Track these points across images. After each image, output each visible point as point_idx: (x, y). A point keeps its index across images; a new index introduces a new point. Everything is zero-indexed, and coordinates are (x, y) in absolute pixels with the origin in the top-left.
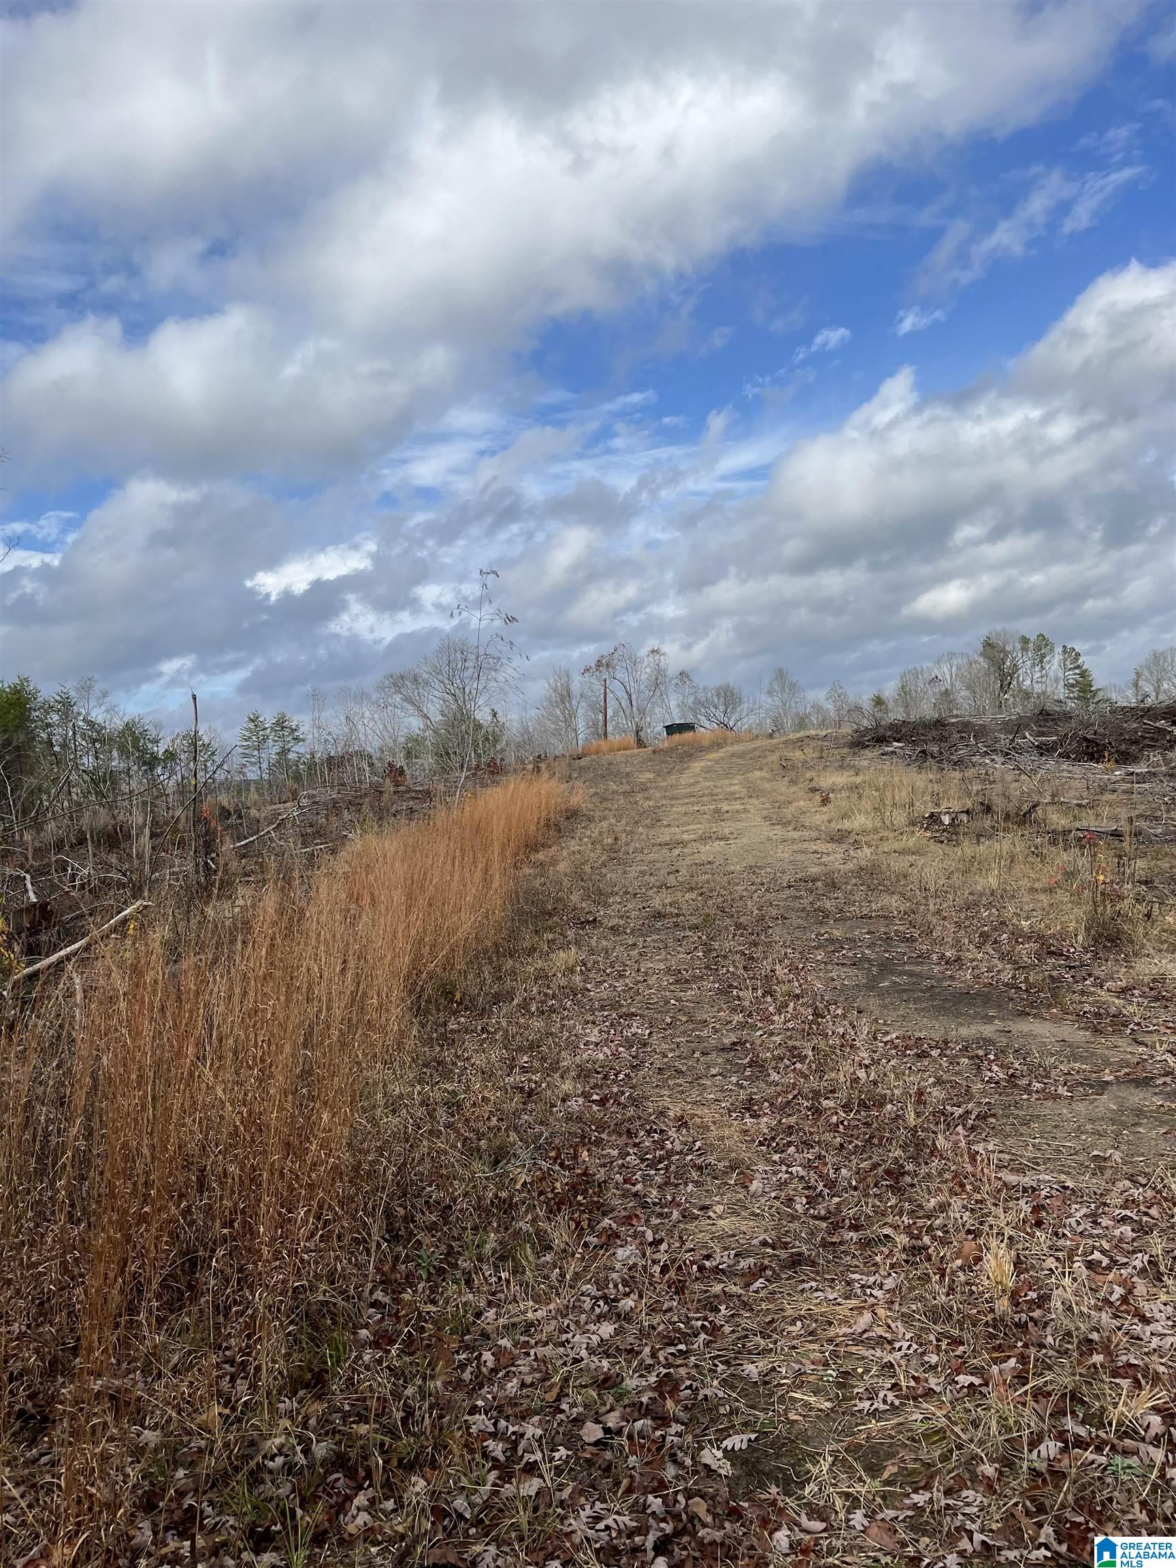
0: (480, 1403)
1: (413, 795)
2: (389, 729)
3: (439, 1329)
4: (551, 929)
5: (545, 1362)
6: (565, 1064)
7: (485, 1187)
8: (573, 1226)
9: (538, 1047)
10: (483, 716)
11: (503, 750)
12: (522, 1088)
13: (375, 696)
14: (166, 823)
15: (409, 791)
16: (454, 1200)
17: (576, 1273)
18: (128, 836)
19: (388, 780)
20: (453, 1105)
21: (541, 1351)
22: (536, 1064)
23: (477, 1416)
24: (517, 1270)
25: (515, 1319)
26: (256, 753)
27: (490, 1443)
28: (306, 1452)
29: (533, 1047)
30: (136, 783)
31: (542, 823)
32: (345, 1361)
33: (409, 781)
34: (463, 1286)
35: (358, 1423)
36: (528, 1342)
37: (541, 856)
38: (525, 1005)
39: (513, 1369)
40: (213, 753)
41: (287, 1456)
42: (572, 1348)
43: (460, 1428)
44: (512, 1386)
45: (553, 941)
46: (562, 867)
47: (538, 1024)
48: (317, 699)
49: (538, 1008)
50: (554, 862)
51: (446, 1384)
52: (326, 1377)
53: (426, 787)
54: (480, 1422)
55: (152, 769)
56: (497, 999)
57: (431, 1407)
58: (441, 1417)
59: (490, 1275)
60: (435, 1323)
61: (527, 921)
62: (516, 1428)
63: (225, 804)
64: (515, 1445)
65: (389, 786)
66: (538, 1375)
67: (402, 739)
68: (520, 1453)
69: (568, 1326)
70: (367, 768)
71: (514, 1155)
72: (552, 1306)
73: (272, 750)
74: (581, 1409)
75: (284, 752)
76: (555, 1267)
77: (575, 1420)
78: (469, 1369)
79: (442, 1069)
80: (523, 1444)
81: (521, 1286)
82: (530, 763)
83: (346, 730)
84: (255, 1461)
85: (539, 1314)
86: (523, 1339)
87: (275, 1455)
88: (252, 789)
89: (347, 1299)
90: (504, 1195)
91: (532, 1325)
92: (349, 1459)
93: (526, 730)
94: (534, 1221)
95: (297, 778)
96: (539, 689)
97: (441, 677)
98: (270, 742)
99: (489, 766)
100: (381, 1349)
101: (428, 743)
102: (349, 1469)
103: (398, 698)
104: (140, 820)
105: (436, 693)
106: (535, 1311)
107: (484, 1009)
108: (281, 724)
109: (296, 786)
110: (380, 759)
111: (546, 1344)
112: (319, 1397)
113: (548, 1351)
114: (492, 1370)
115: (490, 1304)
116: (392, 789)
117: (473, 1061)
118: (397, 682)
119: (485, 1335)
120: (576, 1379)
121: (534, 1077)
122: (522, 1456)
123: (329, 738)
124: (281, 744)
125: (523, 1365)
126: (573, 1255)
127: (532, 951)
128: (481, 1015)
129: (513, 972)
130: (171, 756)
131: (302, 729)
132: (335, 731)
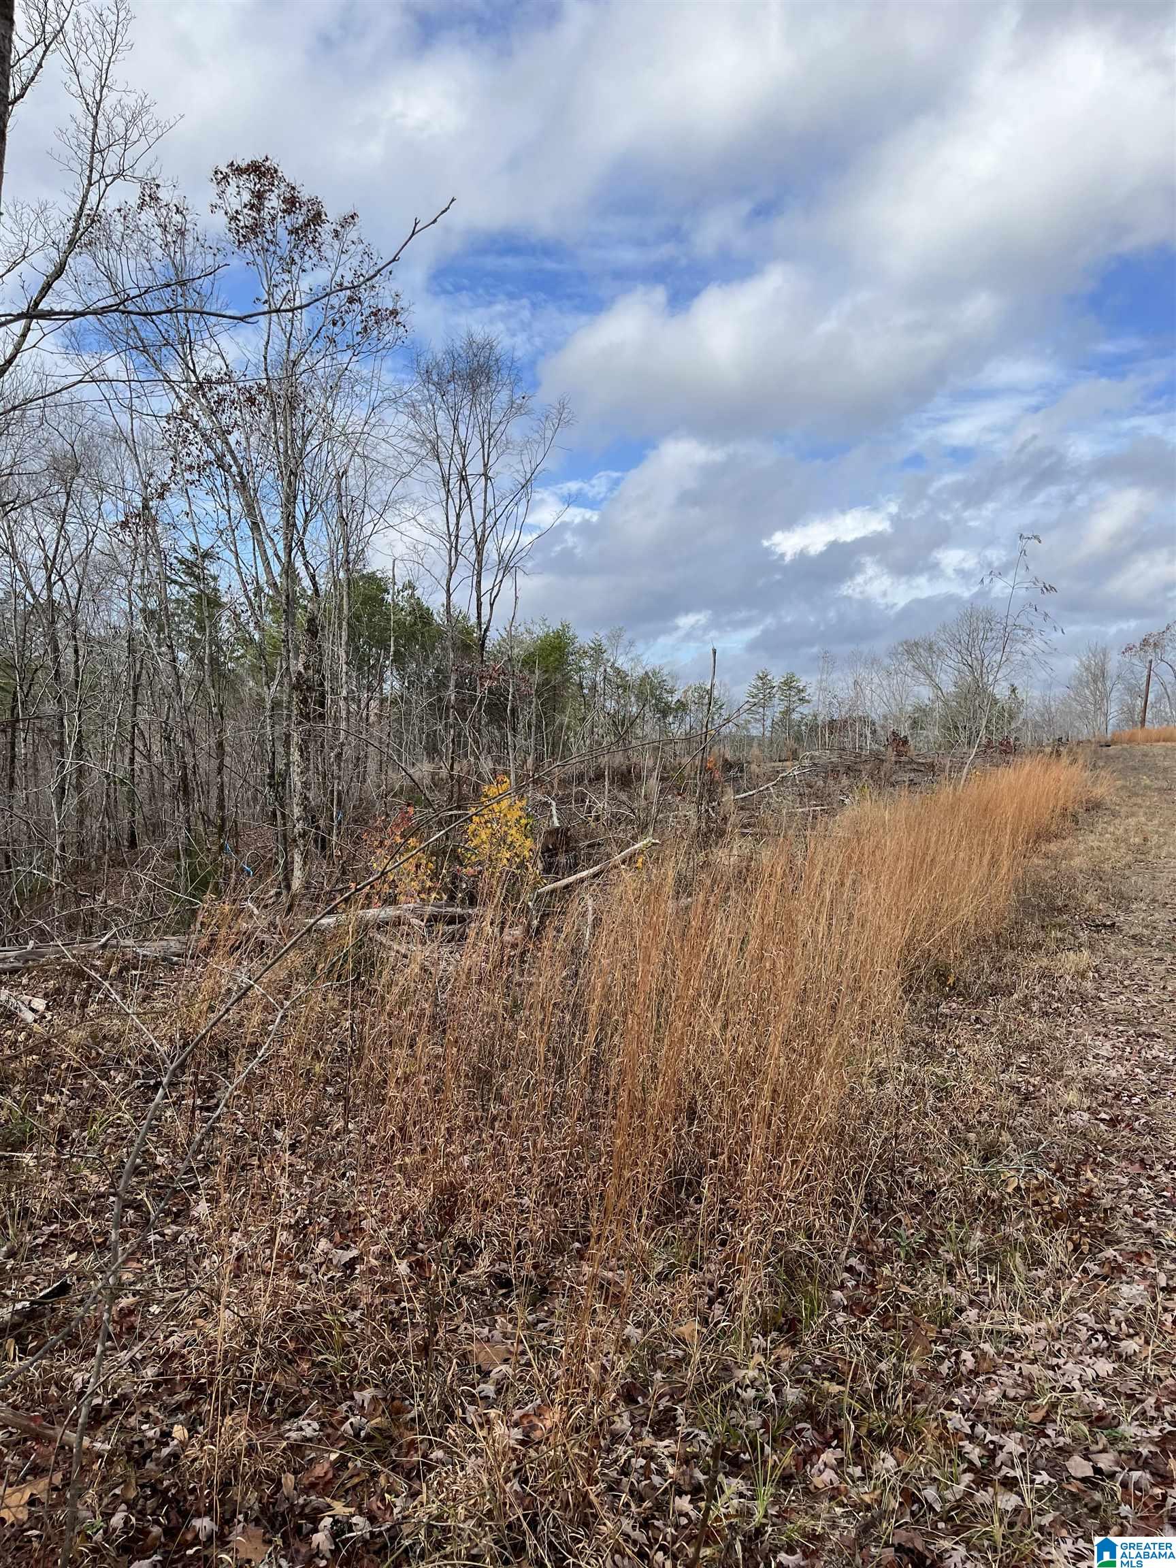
0: (957, 1401)
1: (915, 766)
2: (898, 697)
3: (915, 1313)
4: (1061, 927)
5: (1031, 1381)
6: (1069, 1073)
7: (973, 1183)
8: (1071, 1247)
9: (1039, 1049)
10: (1001, 691)
11: (1018, 729)
12: (1019, 1089)
13: (887, 661)
14: (673, 769)
15: (911, 762)
16: (939, 1187)
17: (1072, 1298)
18: (639, 778)
19: (890, 749)
20: (943, 1092)
21: (1027, 1368)
22: (1036, 1067)
23: (954, 1413)
24: (1006, 1276)
25: (1000, 1327)
26: (761, 710)
27: (968, 1446)
28: (777, 1392)
29: (1032, 1048)
30: (649, 729)
31: (1058, 811)
32: (818, 1317)
33: (913, 753)
34: (945, 1278)
35: (830, 1380)
36: (1012, 1355)
37: (1053, 847)
38: (1025, 1003)
39: (994, 1377)
40: (721, 707)
41: (758, 1390)
42: (1063, 1375)
43: (936, 1419)
44: (992, 1395)
45: (1062, 940)
46: (1077, 862)
47: (1039, 1025)
48: (827, 661)
49: (1041, 1008)
50: (1067, 855)
51: (922, 1371)
52: (799, 1326)
53: (929, 760)
54: (956, 1420)
55: (665, 717)
56: (994, 990)
57: (907, 1389)
58: (915, 1402)
59: (975, 1274)
60: (912, 1306)
61: (1034, 915)
62: (995, 1438)
63: (728, 756)
64: (992, 1455)
65: (891, 755)
66: (1023, 1392)
67: (910, 708)
68: (998, 1463)
69: (1059, 1350)
70: (869, 735)
71: (1007, 1157)
72: (1042, 1325)
73: (777, 708)
74: (1069, 1440)
75: (788, 711)
76: (1048, 1284)
77: (1060, 1449)
78: (947, 1363)
79: (932, 1053)
80: (1001, 1457)
81: (1008, 1295)
82: (1048, 745)
83: (852, 694)
84: (728, 1386)
85: (1027, 1329)
86: (1007, 1349)
87: (747, 1386)
88: (755, 745)
89: (823, 1257)
90: (995, 1195)
91: (1018, 1337)
92: (819, 1413)
93: (1048, 708)
94: (1027, 1230)
95: (799, 739)
96: (1070, 665)
97: (959, 647)
98: (776, 701)
99: (1001, 744)
100: (855, 1315)
101: (936, 714)
102: (818, 1423)
103: (909, 665)
104: (651, 763)
105: (951, 663)
106: (1023, 1324)
107: (979, 998)
108: (788, 684)
109: (796, 746)
110: (883, 727)
111: (1033, 1362)
112: (793, 1344)
113: (1035, 1370)
114: (971, 1371)
115: (971, 1303)
116: (893, 759)
117: (965, 1049)
118: (910, 649)
119: (965, 1334)
120: (1065, 1408)
121: (1032, 1080)
122: (1000, 1467)
123: (835, 701)
124: (786, 703)
125: (1007, 1377)
126: (1070, 1277)
127: (1037, 946)
128: (975, 1004)
129: (1014, 965)
130: (682, 706)
131: (809, 691)
132: (841, 695)
